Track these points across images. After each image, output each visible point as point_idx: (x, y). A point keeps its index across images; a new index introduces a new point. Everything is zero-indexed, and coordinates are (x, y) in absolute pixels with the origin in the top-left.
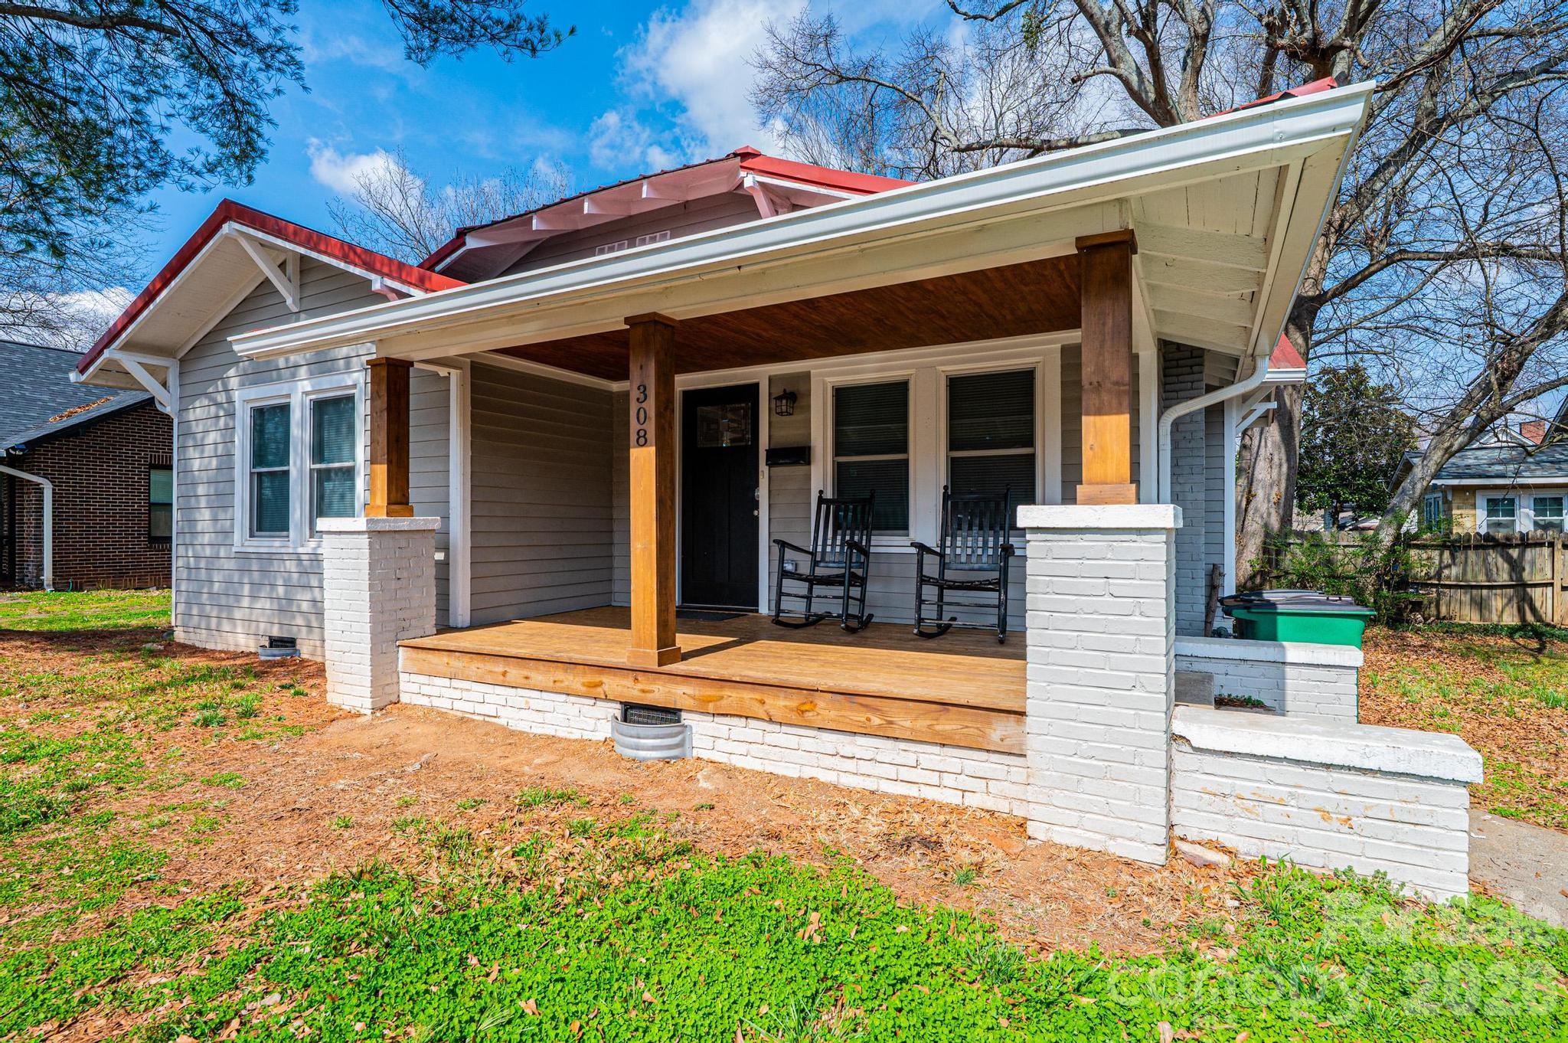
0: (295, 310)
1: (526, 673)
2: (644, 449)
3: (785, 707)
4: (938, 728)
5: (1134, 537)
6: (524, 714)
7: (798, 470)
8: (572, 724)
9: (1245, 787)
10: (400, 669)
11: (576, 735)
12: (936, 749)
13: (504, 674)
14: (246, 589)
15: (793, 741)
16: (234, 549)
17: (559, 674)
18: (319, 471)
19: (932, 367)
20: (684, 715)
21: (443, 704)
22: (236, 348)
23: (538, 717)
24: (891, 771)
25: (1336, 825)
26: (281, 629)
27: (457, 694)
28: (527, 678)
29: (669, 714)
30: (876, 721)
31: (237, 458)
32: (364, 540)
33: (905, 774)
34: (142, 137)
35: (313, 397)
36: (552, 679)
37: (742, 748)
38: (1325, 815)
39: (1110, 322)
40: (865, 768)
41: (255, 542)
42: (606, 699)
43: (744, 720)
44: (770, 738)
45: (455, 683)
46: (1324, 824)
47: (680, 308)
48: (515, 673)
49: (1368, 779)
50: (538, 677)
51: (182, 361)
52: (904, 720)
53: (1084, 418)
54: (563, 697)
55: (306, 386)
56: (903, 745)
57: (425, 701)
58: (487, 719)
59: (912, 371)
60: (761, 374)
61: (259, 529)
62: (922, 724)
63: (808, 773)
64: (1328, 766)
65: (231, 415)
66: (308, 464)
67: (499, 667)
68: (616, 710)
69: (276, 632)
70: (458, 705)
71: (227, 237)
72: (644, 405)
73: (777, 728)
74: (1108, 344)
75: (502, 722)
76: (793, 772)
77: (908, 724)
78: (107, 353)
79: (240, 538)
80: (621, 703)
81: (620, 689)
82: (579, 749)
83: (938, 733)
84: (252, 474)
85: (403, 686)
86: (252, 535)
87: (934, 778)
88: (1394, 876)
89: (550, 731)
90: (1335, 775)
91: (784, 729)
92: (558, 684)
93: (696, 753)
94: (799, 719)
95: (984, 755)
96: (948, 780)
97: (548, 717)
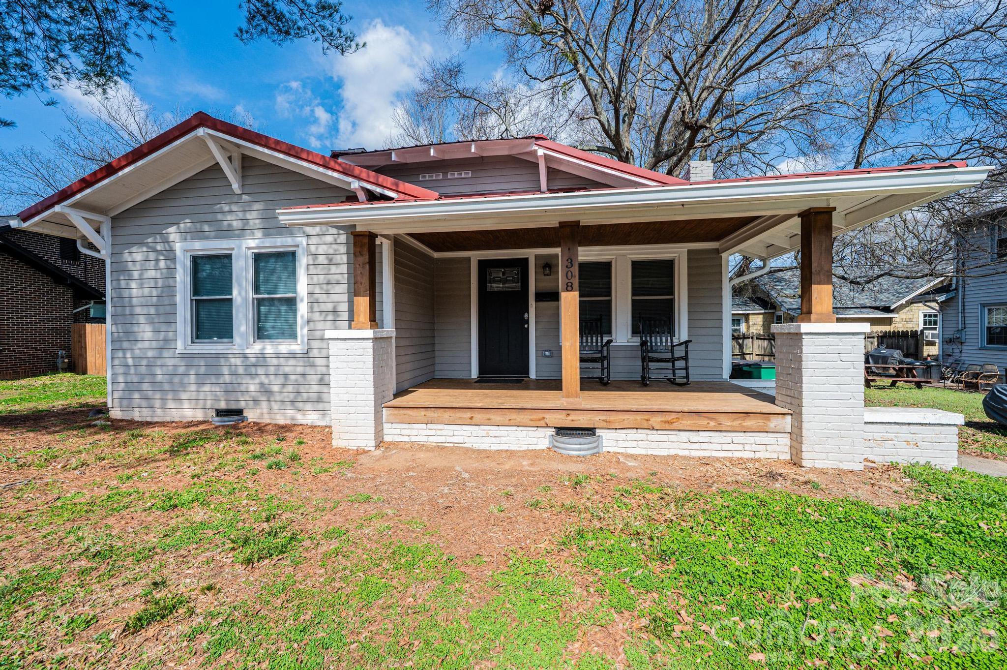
0: (238, 191)
1: (488, 416)
2: (572, 293)
3: (662, 421)
4: (745, 424)
5: (851, 336)
6: (485, 440)
7: (553, 304)
8: (521, 442)
9: (877, 436)
10: (384, 421)
11: (524, 448)
12: (742, 434)
13: (471, 418)
14: (192, 378)
15: (664, 438)
16: (177, 352)
17: (514, 416)
18: (258, 299)
19: (624, 255)
20: (597, 431)
21: (422, 439)
22: (281, 218)
23: (497, 440)
24: (719, 447)
25: (912, 446)
26: (227, 404)
27: (432, 432)
28: (489, 419)
29: (590, 431)
30: (712, 424)
31: (178, 289)
32: (369, 345)
33: (725, 447)
35: (256, 251)
36: (508, 419)
37: (635, 444)
38: (908, 443)
40: (704, 446)
41: (195, 346)
42: (547, 426)
43: (635, 430)
44: (650, 438)
45: (430, 426)
46: (908, 447)
48: (480, 417)
49: (924, 427)
50: (496, 417)
51: (114, 219)
52: (727, 422)
54: (515, 428)
56: (724, 434)
57: (406, 439)
58: (456, 445)
59: (614, 257)
60: (531, 253)
62: (736, 423)
63: (673, 452)
64: (909, 424)
65: (174, 259)
66: (251, 295)
67: (467, 414)
68: (551, 432)
69: (223, 405)
70: (431, 439)
72: (571, 269)
73: (655, 432)
75: (468, 445)
76: (664, 453)
77: (729, 424)
78: (57, 208)
79: (182, 343)
80: (555, 428)
81: (556, 421)
82: (535, 455)
83: (744, 427)
84: (192, 300)
85: (385, 431)
86: (192, 342)
87: (740, 447)
88: (933, 463)
89: (503, 447)
90: (912, 427)
91: (659, 432)
92: (512, 421)
93: (605, 449)
94: (668, 426)
95: (765, 434)
96: (747, 447)
97: (503, 440)
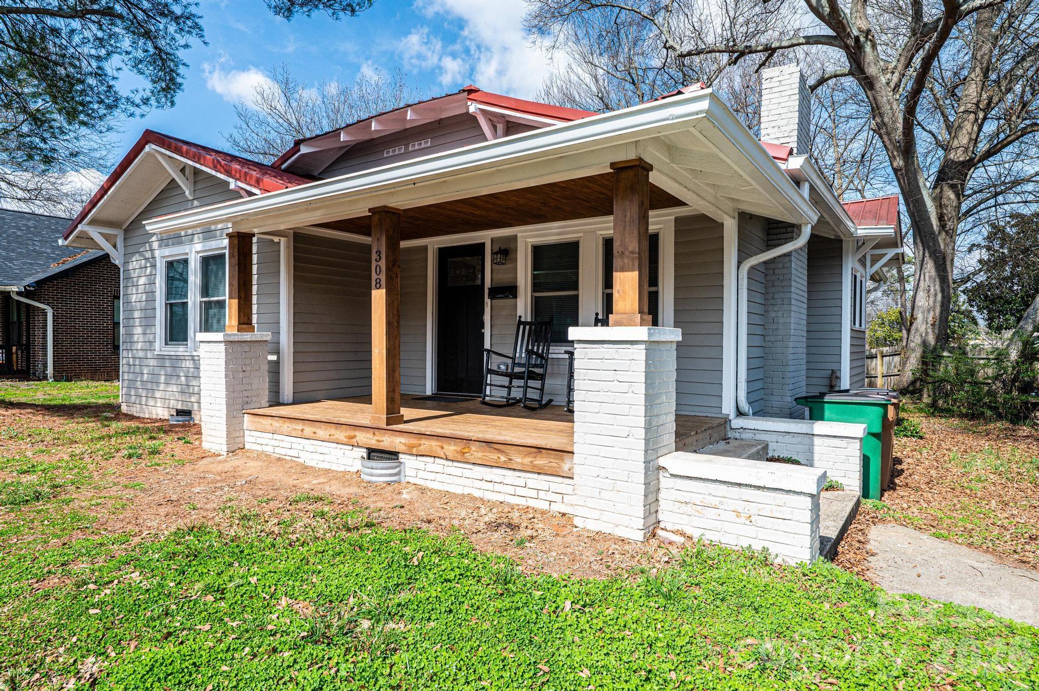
0: (191, 198)
1: (314, 430)
2: (379, 290)
3: (455, 450)
4: (536, 463)
5: (629, 346)
6: (314, 456)
7: (508, 302)
8: (340, 461)
9: (697, 499)
10: (245, 428)
11: (342, 469)
12: (536, 476)
13: (302, 430)
14: (162, 379)
15: (458, 472)
16: (156, 353)
17: (332, 431)
18: (205, 302)
19: (594, 232)
20: (401, 456)
21: (269, 449)
22: (148, 228)
23: (322, 457)
24: (511, 490)
25: (743, 520)
26: (182, 405)
27: (276, 443)
28: (315, 433)
29: (392, 455)
30: (503, 458)
31: (158, 294)
32: (222, 347)
33: (520, 491)
34: (102, 84)
35: (202, 254)
36: (328, 434)
37: (432, 476)
38: (738, 514)
39: (628, 214)
40: (498, 487)
41: (169, 348)
42: (358, 446)
43: (433, 458)
44: (448, 470)
45: (276, 436)
46: (738, 520)
47: (402, 202)
48: (308, 430)
49: (760, 492)
50: (322, 432)
51: (126, 231)
52: (519, 459)
53: (614, 273)
54: (335, 445)
55: (199, 247)
56: (518, 474)
57: (259, 448)
58: (293, 459)
59: (581, 235)
60: (486, 236)
61: (171, 340)
62: (527, 460)
63: (466, 491)
64: (740, 485)
65: (154, 266)
66: (199, 299)
67: (299, 426)
68: (364, 453)
69: (180, 406)
70: (277, 450)
71: (148, 154)
72: (379, 263)
73: (450, 463)
74: (628, 228)
75: (301, 460)
76: (459, 490)
77: (519, 460)
78: (80, 227)
79: (159, 345)
80: (367, 448)
81: (365, 439)
82: (343, 477)
83: (535, 466)
84: (166, 304)
85: (247, 439)
86: (166, 344)
87: (534, 494)
88: (773, 549)
89: (327, 466)
90: (744, 490)
91: (455, 464)
92: (332, 437)
93: (407, 479)
94: (461, 459)
95: (560, 480)
96: (542, 495)
97: (327, 457)
